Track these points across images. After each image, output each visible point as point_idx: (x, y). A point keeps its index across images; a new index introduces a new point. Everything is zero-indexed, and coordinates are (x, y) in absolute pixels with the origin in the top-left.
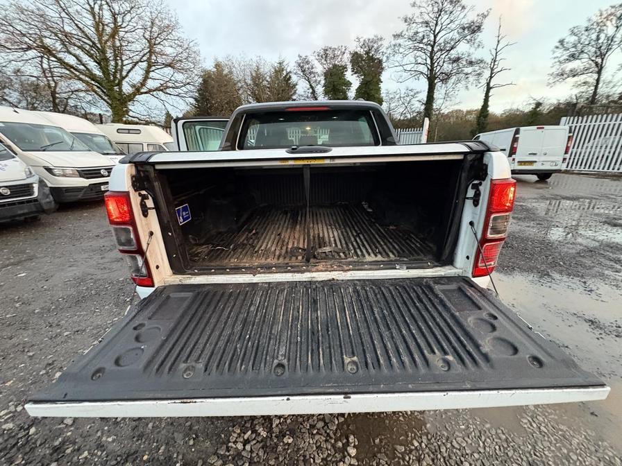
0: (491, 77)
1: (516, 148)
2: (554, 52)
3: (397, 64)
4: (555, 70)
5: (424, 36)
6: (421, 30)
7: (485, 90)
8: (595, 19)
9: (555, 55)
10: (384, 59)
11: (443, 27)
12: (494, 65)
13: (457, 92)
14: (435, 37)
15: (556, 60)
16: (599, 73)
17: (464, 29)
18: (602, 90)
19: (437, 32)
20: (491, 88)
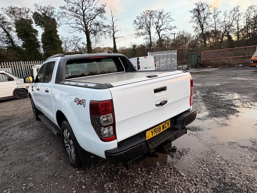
0: (114, 33)
1: (140, 66)
2: (134, 25)
3: (66, 23)
4: (136, 32)
5: (77, 10)
6: (75, 7)
7: (113, 39)
8: (143, 14)
9: (134, 26)
10: (56, 19)
11: (87, 8)
12: (114, 28)
13: (101, 40)
14: (84, 11)
15: (135, 28)
16: (150, 34)
17: (98, 10)
18: (152, 41)
19: (84, 9)
20: (115, 38)
